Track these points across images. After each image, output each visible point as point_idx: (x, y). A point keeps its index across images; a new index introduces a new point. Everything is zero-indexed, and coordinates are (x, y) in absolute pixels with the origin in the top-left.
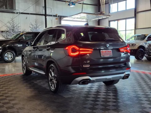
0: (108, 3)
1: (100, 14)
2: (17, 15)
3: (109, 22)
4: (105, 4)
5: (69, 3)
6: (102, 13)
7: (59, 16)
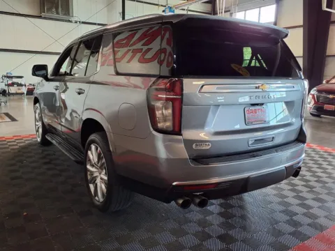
0: (229, 11)
2: (76, 25)
4: (225, 12)
5: (164, 8)
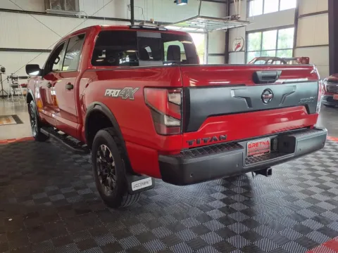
1: (232, 19)
3: (247, 33)
6: (235, 16)
7: (156, 23)
